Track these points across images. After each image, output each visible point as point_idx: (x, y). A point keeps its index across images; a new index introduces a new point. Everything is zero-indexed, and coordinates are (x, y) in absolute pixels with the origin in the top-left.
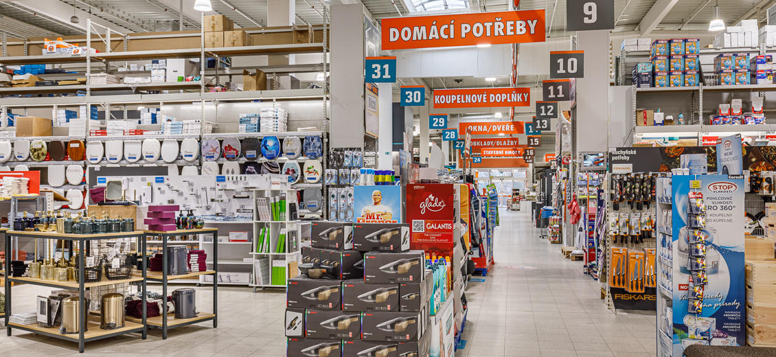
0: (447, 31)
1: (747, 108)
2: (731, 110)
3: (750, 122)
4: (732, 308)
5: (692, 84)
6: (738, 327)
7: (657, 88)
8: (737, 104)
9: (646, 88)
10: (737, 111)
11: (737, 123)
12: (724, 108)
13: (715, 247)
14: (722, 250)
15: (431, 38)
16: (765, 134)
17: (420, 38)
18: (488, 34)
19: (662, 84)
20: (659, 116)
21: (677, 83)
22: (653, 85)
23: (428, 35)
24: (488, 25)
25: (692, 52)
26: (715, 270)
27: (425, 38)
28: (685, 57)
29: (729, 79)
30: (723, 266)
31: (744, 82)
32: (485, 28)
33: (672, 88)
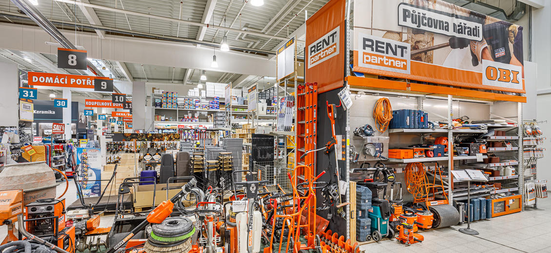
0: (64, 81)
1: (193, 117)
2: (188, 117)
3: (194, 121)
4: (97, 186)
5: (175, 107)
6: (99, 191)
7: (163, 108)
8: (190, 115)
9: (158, 108)
10: (190, 117)
11: (190, 121)
12: (186, 116)
13: (91, 169)
14: (93, 169)
15: (55, 82)
16: (199, 125)
17: (49, 82)
18: (84, 84)
19: (164, 107)
20: (163, 118)
21: (169, 107)
22: (161, 107)
23: (54, 81)
24: (84, 80)
25: (175, 97)
26: (91, 175)
27: (52, 82)
28: (172, 98)
29: (187, 107)
30: (94, 174)
31: (192, 108)
32: (82, 82)
33: (168, 108)
